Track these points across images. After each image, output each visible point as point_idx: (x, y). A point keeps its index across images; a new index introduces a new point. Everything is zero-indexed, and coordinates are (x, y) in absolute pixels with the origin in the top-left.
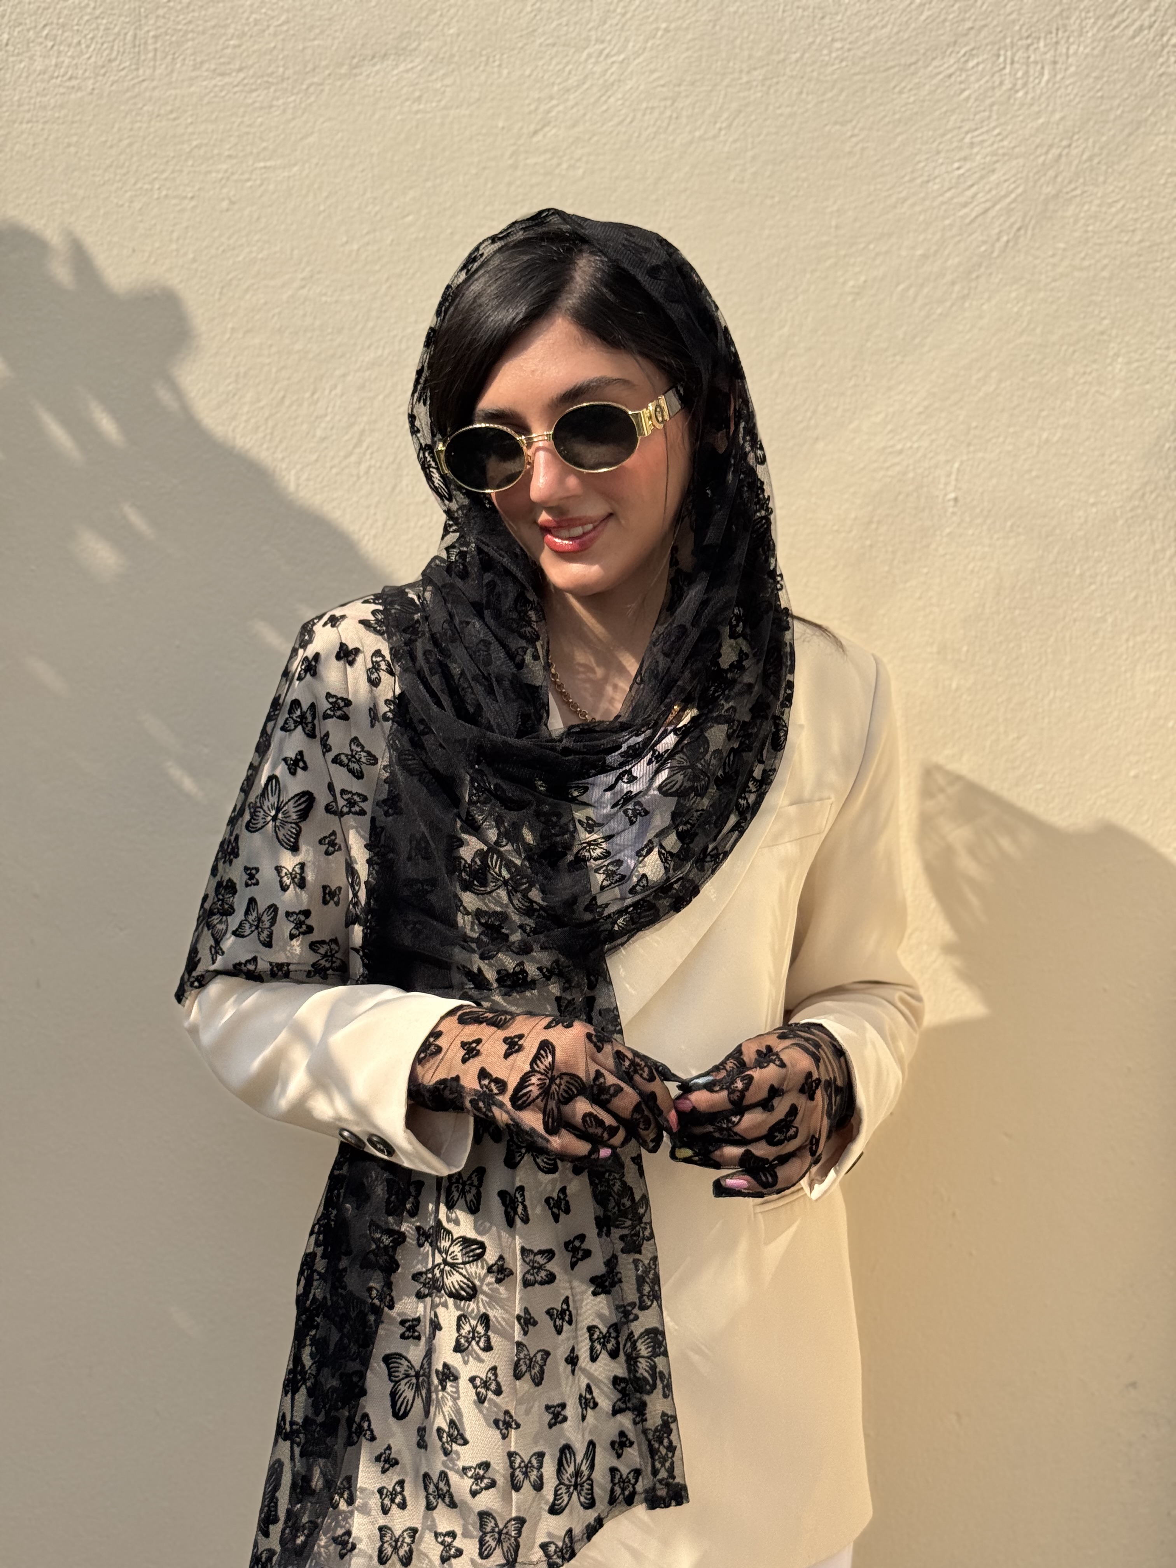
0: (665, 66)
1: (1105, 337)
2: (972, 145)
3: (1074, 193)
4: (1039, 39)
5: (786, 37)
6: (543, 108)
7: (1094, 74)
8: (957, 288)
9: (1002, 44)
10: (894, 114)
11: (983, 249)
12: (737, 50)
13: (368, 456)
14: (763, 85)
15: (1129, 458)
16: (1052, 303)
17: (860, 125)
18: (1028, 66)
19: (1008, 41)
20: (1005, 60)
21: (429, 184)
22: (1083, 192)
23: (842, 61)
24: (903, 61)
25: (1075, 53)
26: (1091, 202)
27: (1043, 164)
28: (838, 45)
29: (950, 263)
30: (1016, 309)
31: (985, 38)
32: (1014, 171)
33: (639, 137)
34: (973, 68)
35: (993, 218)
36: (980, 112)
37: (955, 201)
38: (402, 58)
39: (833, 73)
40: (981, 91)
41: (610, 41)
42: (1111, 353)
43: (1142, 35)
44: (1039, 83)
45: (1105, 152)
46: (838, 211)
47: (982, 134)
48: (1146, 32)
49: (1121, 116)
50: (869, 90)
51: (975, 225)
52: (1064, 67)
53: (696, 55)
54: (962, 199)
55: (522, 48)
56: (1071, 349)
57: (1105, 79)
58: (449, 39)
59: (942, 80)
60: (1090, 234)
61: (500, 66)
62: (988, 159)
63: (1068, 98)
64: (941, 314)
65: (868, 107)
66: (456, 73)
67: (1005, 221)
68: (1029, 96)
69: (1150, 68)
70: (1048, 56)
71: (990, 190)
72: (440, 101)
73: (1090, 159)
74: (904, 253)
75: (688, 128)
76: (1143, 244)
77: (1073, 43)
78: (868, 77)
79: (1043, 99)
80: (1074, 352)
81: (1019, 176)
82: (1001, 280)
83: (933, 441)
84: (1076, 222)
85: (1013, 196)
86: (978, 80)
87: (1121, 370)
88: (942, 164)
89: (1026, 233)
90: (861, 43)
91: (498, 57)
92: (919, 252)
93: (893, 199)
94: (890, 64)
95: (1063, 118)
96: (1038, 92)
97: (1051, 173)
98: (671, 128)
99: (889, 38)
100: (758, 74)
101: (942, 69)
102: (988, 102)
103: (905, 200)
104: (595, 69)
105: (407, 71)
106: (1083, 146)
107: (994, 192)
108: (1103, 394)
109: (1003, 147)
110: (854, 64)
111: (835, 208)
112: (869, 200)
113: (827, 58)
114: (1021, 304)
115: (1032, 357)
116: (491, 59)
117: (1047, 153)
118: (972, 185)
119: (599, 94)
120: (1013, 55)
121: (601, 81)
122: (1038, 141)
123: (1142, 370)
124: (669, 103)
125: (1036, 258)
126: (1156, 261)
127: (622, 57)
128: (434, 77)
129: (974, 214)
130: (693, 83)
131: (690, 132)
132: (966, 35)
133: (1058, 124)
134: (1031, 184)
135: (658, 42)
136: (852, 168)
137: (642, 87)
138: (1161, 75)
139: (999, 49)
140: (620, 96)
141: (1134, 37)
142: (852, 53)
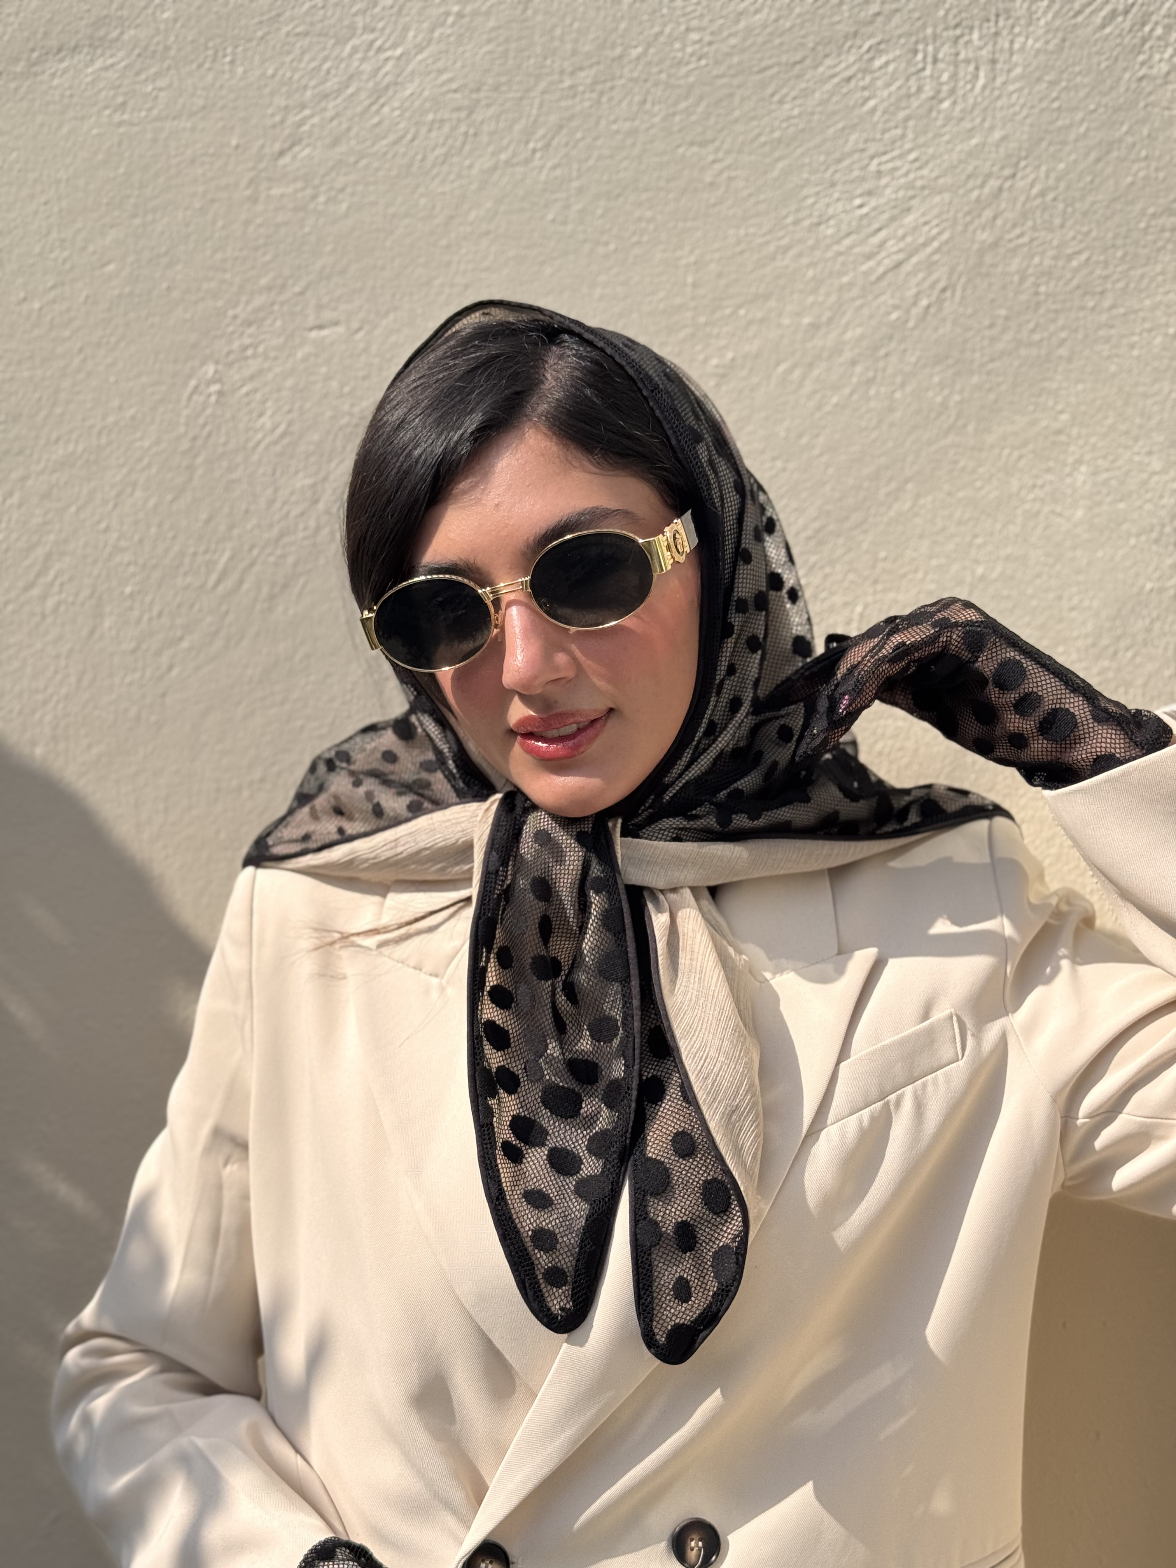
0: (459, 64)
1: (1063, 438)
2: (879, 174)
3: (1021, 241)
4: (971, 28)
5: (623, 26)
6: (293, 119)
7: (1047, 78)
8: (859, 369)
9: (921, 36)
10: (772, 131)
11: (894, 316)
12: (557, 43)
13: (56, 589)
14: (593, 91)
15: (1096, 603)
16: (990, 390)
17: (726, 146)
18: (956, 65)
19: (929, 31)
20: (925, 58)
21: (137, 221)
22: (1032, 240)
23: (700, 59)
24: (784, 59)
25: (1022, 48)
26: (1043, 253)
27: (978, 200)
28: (695, 36)
29: (848, 335)
30: (939, 399)
31: (897, 27)
32: (935, 212)
33: (424, 159)
34: (880, 68)
35: (908, 274)
36: (889, 130)
37: (857, 250)
38: (99, 51)
39: (687, 75)
40: (892, 100)
41: (383, 29)
42: (1071, 460)
43: (1114, 24)
44: (972, 89)
45: (1063, 185)
46: (696, 263)
47: (892, 160)
48: (1120, 19)
49: (1085, 135)
50: (737, 100)
51: (884, 283)
52: (1006, 67)
53: (500, 49)
54: (866, 249)
55: (262, 38)
56: (1016, 454)
57: (1063, 84)
58: (162, 27)
59: (838, 84)
60: (1042, 298)
61: (232, 62)
62: (901, 194)
63: (1011, 111)
64: (837, 405)
65: (736, 121)
66: (173, 72)
67: (924, 279)
68: (958, 108)
69: (1125, 69)
70: (984, 52)
71: (904, 237)
72: (150, 109)
73: (1042, 194)
74: (786, 321)
75: (490, 149)
76: (1115, 312)
77: (1019, 35)
78: (736, 81)
79: (976, 112)
80: (1021, 457)
81: (944, 216)
82: (919, 358)
83: (826, 577)
84: (1022, 280)
85: (936, 244)
86: (888, 85)
87: (1084, 482)
88: (838, 200)
89: (953, 295)
90: (725, 33)
91: (229, 50)
92: (806, 320)
93: (771, 248)
94: (765, 64)
95: (1004, 138)
96: (971, 101)
97: (988, 213)
98: (467, 148)
99: (765, 26)
100: (585, 77)
101: (838, 69)
102: (902, 115)
103: (786, 249)
104: (363, 67)
105: (106, 69)
106: (1033, 176)
107: (909, 239)
108: (1060, 515)
109: (922, 177)
110: (717, 63)
111: (692, 259)
112: (738, 249)
113: (680, 55)
114: (946, 392)
115: (962, 463)
116: (220, 54)
117: (982, 185)
118: (879, 230)
119: (367, 103)
120: (936, 51)
121: (371, 84)
122: (970, 168)
123: (1113, 483)
124: (463, 114)
125: (968, 329)
126: (1133, 334)
127: (399, 51)
128: (143, 76)
129: (881, 270)
130: (496, 88)
131: (493, 154)
132: (871, 23)
133: (997, 146)
134: (960, 228)
135: (449, 31)
136: (714, 205)
137: (426, 93)
138: (1141, 79)
139: (917, 43)
140: (396, 104)
141: (1103, 26)
142: (714, 47)
